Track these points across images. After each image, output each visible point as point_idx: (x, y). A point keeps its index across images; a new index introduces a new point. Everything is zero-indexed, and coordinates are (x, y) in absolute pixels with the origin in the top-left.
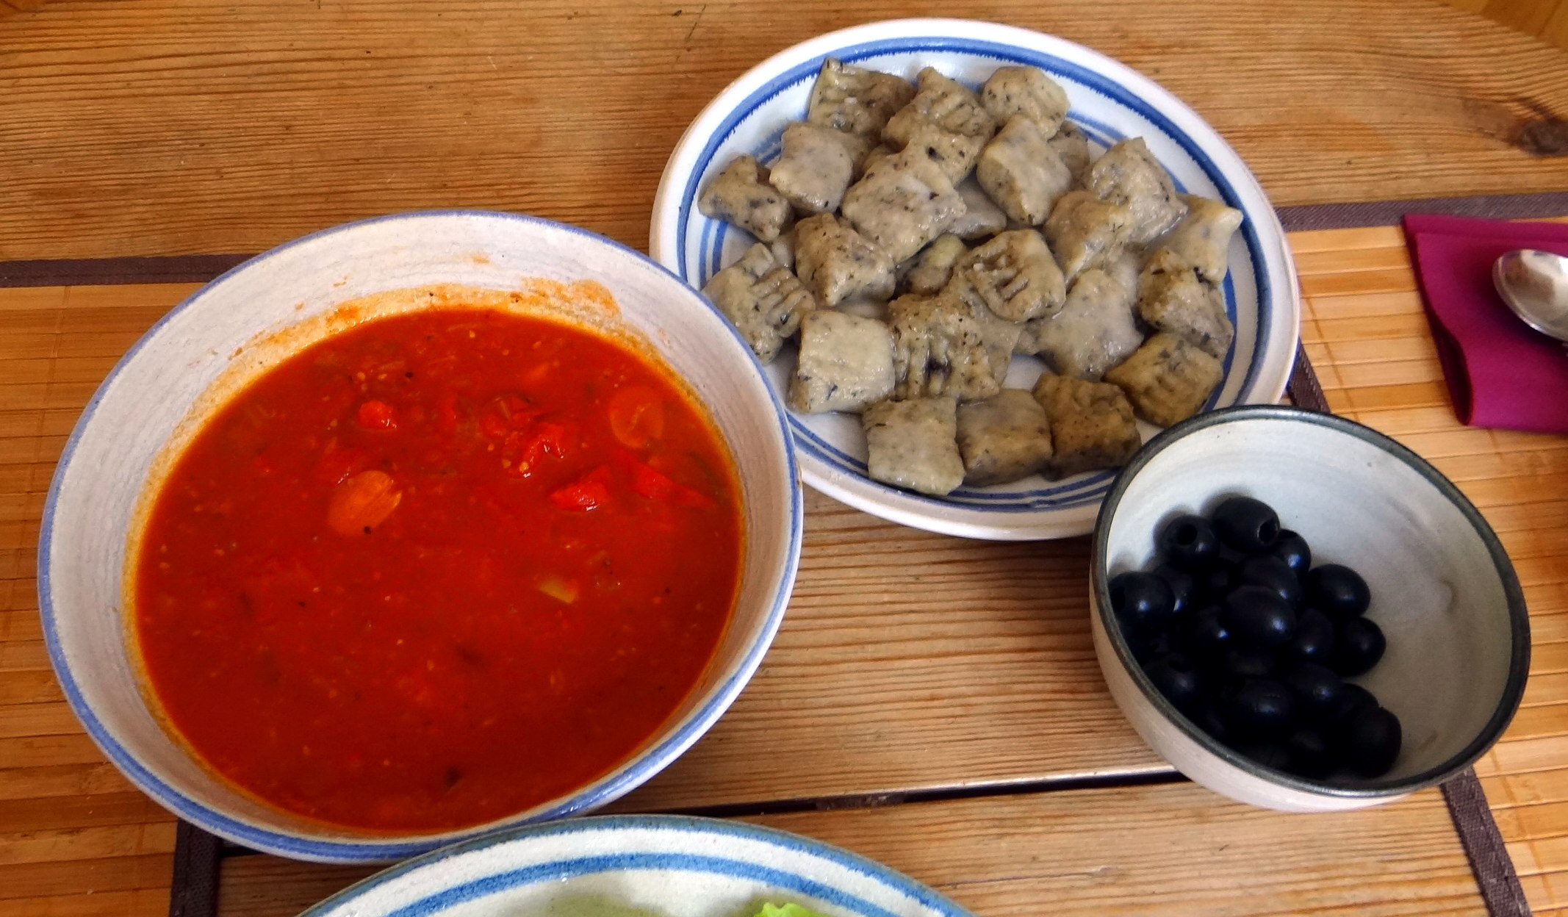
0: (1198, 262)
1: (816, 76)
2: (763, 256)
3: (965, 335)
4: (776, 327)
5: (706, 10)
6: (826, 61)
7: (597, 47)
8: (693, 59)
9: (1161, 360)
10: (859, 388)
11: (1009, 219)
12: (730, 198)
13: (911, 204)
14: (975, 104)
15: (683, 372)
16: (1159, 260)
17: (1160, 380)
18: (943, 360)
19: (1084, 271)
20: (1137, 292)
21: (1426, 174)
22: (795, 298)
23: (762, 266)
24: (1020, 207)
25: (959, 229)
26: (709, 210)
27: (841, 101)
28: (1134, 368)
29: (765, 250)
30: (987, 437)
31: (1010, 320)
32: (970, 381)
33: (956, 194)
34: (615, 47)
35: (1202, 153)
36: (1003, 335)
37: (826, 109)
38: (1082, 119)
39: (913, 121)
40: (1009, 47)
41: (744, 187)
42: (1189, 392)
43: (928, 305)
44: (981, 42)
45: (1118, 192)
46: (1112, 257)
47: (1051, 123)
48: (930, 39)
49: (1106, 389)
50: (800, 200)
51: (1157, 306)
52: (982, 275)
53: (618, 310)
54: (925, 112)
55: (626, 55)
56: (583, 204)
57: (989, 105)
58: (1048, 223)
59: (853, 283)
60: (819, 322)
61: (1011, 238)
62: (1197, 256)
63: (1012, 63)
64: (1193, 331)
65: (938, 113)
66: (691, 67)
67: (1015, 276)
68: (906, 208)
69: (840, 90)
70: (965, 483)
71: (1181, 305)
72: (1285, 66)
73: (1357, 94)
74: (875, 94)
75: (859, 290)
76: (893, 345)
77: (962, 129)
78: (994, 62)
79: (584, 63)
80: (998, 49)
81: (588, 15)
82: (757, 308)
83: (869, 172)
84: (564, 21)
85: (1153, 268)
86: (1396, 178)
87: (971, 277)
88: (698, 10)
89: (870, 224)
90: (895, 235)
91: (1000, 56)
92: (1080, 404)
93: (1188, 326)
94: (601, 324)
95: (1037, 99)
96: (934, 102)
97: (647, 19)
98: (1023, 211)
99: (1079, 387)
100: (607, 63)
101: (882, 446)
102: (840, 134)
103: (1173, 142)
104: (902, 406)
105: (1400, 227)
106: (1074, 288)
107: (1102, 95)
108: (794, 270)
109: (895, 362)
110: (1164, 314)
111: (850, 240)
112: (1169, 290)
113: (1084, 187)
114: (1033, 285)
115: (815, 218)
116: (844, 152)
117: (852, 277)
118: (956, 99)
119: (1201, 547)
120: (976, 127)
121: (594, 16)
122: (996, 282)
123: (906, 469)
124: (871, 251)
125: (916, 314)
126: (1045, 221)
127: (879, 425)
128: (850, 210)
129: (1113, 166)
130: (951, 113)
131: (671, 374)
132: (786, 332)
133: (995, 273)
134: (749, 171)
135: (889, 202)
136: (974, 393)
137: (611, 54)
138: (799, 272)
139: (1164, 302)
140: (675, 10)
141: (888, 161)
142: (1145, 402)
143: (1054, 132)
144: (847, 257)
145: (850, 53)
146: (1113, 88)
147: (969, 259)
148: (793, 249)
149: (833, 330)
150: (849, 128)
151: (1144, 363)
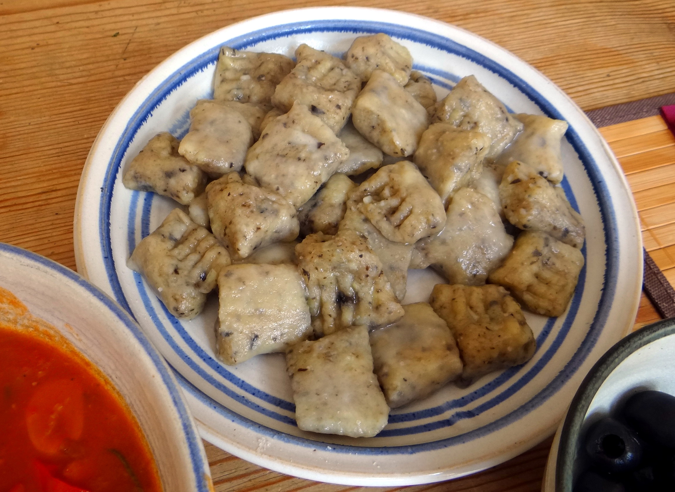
0: (542, 168)
1: (215, 62)
2: (180, 221)
3: (367, 268)
4: (197, 285)
5: (138, 30)
6: (222, 49)
7: (54, 67)
8: (129, 65)
9: (535, 259)
10: (277, 333)
11: (384, 154)
12: (148, 173)
13: (303, 155)
14: (342, 67)
15: (97, 363)
16: (513, 172)
17: (537, 276)
18: (350, 292)
19: (456, 190)
20: (501, 201)
21: (661, 76)
22: (211, 255)
23: (179, 231)
24: (393, 143)
25: (346, 169)
26: (133, 184)
27: (238, 79)
28: (514, 270)
29: (182, 215)
30: (402, 364)
31: (402, 243)
32: (377, 307)
33: (338, 140)
34: (68, 64)
35: (521, 80)
36: (397, 257)
37: (226, 87)
38: (423, 69)
39: (295, 85)
40: (360, 22)
41: (159, 162)
42: (562, 283)
43: (331, 245)
44: (339, 21)
45: (467, 119)
46: (476, 175)
47: (403, 73)
48: (300, 24)
49: (494, 292)
50: (207, 165)
51: (523, 211)
52: (371, 207)
53: (25, 309)
54: (303, 77)
55: (76, 69)
56: (40, 191)
57: (354, 66)
58: (417, 153)
59: (261, 234)
60: (233, 277)
61: (391, 171)
62: (540, 163)
63: (365, 34)
64: (555, 228)
65: (315, 76)
66: (127, 71)
67: (400, 204)
68: (299, 159)
69: (236, 71)
70: (392, 419)
71: (543, 207)
72: (546, 18)
73: (599, 29)
74: (264, 70)
75: (268, 238)
76: (303, 286)
77: (335, 87)
78: (351, 35)
79: (43, 80)
80: (353, 25)
81: (48, 45)
82: (176, 271)
83: (263, 133)
84: (30, 51)
85: (510, 179)
86: (643, 82)
87: (363, 210)
88: (132, 31)
89: (270, 177)
90: (292, 184)
91: (355, 30)
92: (476, 312)
93: (550, 225)
94: (15, 322)
95: (390, 57)
96: (309, 69)
97: (92, 41)
98: (395, 146)
99: (471, 294)
100: (62, 77)
101: (306, 394)
102: (240, 105)
103: (496, 75)
104: (321, 345)
105: (659, 116)
106: (450, 206)
107: (436, 49)
108: (209, 229)
109: (308, 300)
110: (530, 218)
111: (253, 196)
112: (529, 196)
113: (440, 119)
114: (417, 211)
115: (221, 180)
116: (242, 119)
117: (258, 229)
118: (328, 64)
119: (629, 455)
120: (346, 84)
121: (52, 44)
122: (384, 212)
123: (332, 417)
124: (273, 202)
125: (321, 256)
126: (414, 151)
127: (301, 370)
128: (252, 167)
129: (461, 100)
130: (325, 76)
131: (88, 364)
132: (206, 289)
133: (383, 203)
134: (163, 146)
135: (284, 156)
136: (382, 320)
137: (65, 70)
138: (213, 230)
139: (527, 208)
140: (114, 33)
141: (279, 121)
142: (527, 297)
143: (406, 80)
144: (252, 212)
145: (240, 42)
146: (444, 42)
147: (358, 193)
148: (206, 208)
149: (248, 283)
150: (246, 100)
151: (522, 264)
